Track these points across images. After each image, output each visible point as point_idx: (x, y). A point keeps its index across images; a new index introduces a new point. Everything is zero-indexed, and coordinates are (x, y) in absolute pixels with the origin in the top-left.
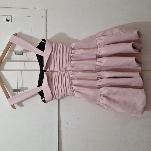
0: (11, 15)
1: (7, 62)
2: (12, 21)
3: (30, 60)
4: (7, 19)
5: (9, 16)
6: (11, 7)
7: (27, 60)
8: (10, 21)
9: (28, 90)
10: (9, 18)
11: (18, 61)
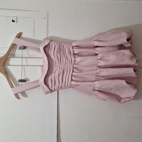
0: (16, 16)
1: (11, 58)
2: (18, 22)
3: (31, 56)
4: (12, 20)
5: (15, 17)
6: (17, 9)
7: (29, 56)
8: (16, 21)
9: (29, 81)
10: (15, 19)
11: (22, 58)
